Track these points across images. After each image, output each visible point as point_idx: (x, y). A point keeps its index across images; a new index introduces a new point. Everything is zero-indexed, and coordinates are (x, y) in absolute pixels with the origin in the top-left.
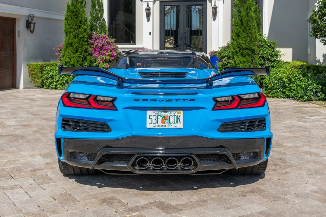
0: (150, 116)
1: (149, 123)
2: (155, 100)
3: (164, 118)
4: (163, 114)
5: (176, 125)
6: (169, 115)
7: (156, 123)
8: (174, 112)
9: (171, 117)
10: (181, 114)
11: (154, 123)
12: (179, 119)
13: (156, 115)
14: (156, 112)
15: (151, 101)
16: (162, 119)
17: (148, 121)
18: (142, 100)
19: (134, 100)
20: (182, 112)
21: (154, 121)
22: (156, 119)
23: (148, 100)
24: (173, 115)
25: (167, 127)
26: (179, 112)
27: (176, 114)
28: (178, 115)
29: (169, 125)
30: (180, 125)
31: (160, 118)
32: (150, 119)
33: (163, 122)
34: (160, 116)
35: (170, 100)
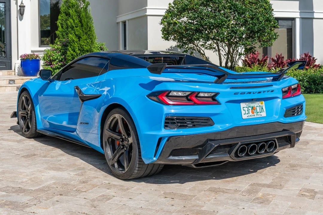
0: (243, 108)
1: (244, 114)
2: (250, 93)
3: (253, 108)
4: (252, 105)
5: (261, 114)
6: (256, 105)
7: (248, 114)
8: (258, 103)
9: (257, 107)
10: (263, 104)
11: (247, 114)
12: (262, 108)
13: (247, 106)
14: (247, 104)
15: (247, 94)
16: (252, 110)
17: (243, 112)
18: (241, 94)
19: (235, 94)
20: (264, 102)
21: (247, 112)
22: (248, 110)
23: (245, 93)
24: (258, 105)
25: (256, 117)
26: (262, 102)
27: (260, 105)
28: (261, 105)
29: (257, 115)
30: (264, 114)
31: (250, 109)
32: (244, 110)
33: (253, 113)
34: (250, 107)
35: (260, 92)
